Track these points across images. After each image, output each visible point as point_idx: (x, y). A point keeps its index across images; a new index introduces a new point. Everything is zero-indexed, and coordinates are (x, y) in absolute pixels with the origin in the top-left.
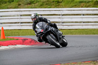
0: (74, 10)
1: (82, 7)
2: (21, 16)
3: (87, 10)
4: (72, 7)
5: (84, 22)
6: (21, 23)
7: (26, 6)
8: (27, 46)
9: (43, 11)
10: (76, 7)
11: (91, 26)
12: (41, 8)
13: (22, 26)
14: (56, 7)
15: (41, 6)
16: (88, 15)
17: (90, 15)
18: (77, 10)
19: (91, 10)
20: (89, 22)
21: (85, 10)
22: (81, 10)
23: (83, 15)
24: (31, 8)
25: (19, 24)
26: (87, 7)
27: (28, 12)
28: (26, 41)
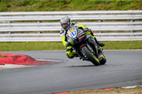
0: (88, 14)
1: (100, 10)
2: (11, 22)
3: (107, 14)
4: (84, 10)
5: (102, 32)
6: (12, 33)
7: (19, 8)
8: (21, 66)
9: (44, 15)
10: (91, 10)
11: (113, 37)
12: (40, 11)
13: (12, 36)
14: (62, 9)
15: (41, 8)
16: (108, 20)
17: (111, 20)
18: (93, 14)
19: (113, 14)
20: (109, 32)
21: (103, 14)
22: (97, 14)
23: (102, 21)
24: (26, 11)
25: (9, 35)
26: (107, 10)
27: (21, 17)
28: (19, 59)
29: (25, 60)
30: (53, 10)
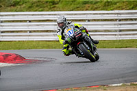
0: (75, 14)
1: (87, 10)
2: (2, 22)
3: (94, 14)
4: (72, 10)
6: (2, 32)
7: (9, 8)
8: (11, 64)
9: (33, 15)
10: (78, 10)
11: (100, 37)
12: (30, 11)
13: (3, 36)
14: (51, 9)
15: (30, 8)
16: (95, 20)
17: (98, 20)
18: (80, 14)
19: (100, 14)
21: (91, 14)
22: (85, 14)
23: (89, 21)
24: (16, 11)
26: (94, 10)
27: (11, 17)
28: (9, 58)
29: (15, 59)
30: (42, 11)
